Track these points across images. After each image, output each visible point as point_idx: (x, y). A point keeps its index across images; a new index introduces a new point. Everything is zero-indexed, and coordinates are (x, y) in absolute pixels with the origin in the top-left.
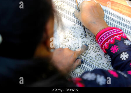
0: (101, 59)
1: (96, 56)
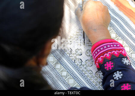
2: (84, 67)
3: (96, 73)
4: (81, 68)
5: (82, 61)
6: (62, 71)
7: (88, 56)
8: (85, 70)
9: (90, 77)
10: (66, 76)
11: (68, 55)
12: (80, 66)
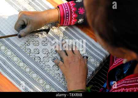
0: (58, 70)
1: (54, 66)
2: (43, 63)
3: (53, 67)
4: (40, 64)
5: (40, 59)
6: (26, 68)
7: (44, 54)
8: (44, 65)
9: (49, 71)
10: (30, 72)
11: (28, 54)
12: (39, 62)
